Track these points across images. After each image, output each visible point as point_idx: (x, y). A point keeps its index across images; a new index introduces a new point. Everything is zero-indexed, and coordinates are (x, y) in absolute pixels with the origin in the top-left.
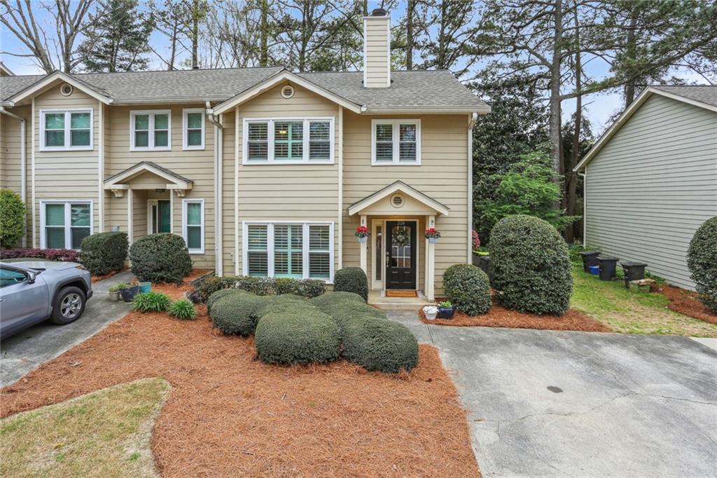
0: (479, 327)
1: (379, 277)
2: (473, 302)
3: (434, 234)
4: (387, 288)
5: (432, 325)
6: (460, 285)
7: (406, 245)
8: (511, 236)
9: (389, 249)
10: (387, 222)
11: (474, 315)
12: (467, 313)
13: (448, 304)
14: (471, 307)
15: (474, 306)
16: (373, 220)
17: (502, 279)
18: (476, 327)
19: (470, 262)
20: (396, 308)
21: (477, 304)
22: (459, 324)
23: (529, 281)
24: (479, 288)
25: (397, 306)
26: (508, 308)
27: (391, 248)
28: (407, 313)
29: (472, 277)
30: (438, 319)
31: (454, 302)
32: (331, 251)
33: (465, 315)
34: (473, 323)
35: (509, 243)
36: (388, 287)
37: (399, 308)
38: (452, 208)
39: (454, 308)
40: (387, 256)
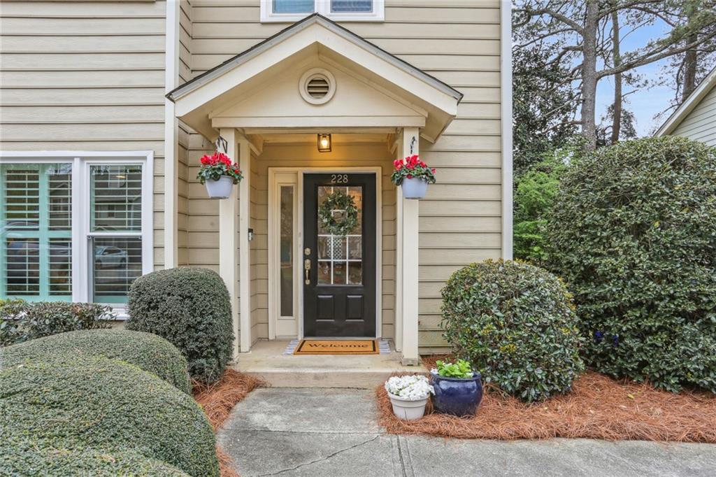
0: (572, 443)
2: (536, 361)
4: (306, 334)
5: (412, 440)
6: (494, 310)
7: (351, 231)
8: (628, 176)
9: (312, 240)
10: (305, 175)
11: (537, 400)
12: (516, 393)
13: (462, 368)
14: (529, 374)
15: (539, 373)
16: (270, 169)
17: (603, 298)
18: (557, 442)
20: (314, 383)
21: (548, 366)
22: (500, 430)
23: (693, 298)
24: (551, 317)
25: (316, 377)
26: (622, 377)
27: (316, 238)
28: (341, 398)
29: (530, 287)
30: (433, 418)
31: (478, 361)
32: (146, 234)
33: (512, 402)
34: (543, 430)
35: (624, 198)
36: (310, 331)
37: (322, 384)
38: (469, 95)
39: (479, 380)
40: (305, 257)
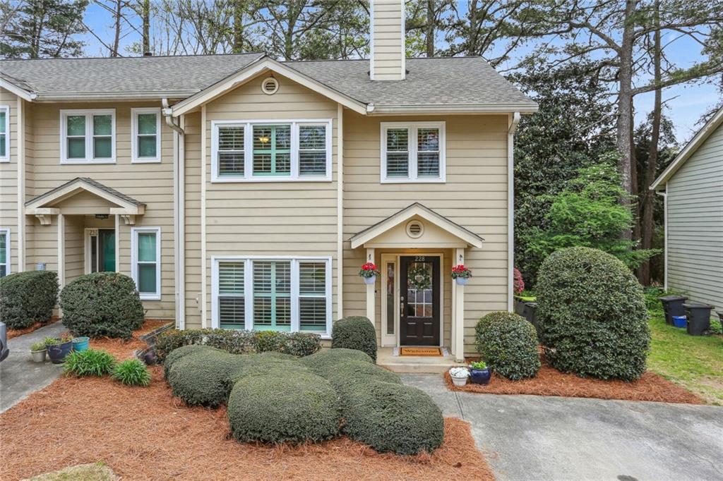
0: (526, 396)
1: (390, 330)
2: (516, 363)
3: (463, 272)
5: (461, 393)
6: (498, 339)
7: (426, 287)
8: (566, 274)
9: (404, 292)
10: (401, 257)
11: (517, 380)
12: (507, 376)
13: (483, 365)
14: (513, 368)
15: (517, 367)
16: (382, 255)
17: (554, 332)
18: (519, 396)
19: (511, 310)
20: (414, 371)
21: (521, 365)
22: (498, 391)
23: (590, 335)
24: (523, 343)
25: (415, 368)
27: (407, 291)
28: (428, 378)
29: (514, 329)
30: (469, 385)
31: (490, 362)
32: (328, 295)
33: (506, 380)
34: (515, 391)
35: (562, 284)
36: (402, 343)
37: (417, 371)
38: (487, 238)
39: (491, 370)
40: (401, 302)
